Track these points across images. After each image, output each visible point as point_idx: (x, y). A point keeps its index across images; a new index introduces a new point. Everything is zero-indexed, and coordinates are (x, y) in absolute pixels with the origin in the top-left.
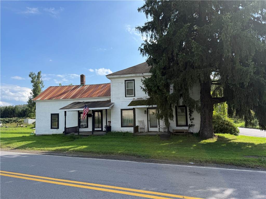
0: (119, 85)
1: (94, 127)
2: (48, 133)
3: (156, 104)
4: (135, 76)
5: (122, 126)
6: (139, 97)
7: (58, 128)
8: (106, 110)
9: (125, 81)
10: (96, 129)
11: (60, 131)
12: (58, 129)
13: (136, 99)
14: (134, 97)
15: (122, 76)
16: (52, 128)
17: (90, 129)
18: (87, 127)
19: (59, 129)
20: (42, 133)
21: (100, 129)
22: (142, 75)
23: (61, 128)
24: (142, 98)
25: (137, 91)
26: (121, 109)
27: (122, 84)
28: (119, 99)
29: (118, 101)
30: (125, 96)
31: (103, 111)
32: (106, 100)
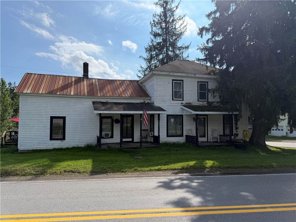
0: (166, 84)
1: (122, 137)
2: (44, 146)
4: (186, 75)
5: (168, 136)
6: (187, 102)
7: (64, 139)
8: (159, 114)
9: (173, 80)
10: (124, 140)
11: (68, 144)
12: (64, 141)
13: (184, 103)
14: (183, 102)
15: (171, 74)
16: (51, 139)
17: (117, 139)
18: (112, 137)
19: (66, 141)
20: (34, 147)
21: (130, 140)
22: (194, 76)
23: (69, 139)
25: (185, 94)
26: (167, 115)
27: (169, 84)
28: (164, 102)
29: (163, 104)
30: (172, 99)
31: (134, 116)
32: (139, 102)
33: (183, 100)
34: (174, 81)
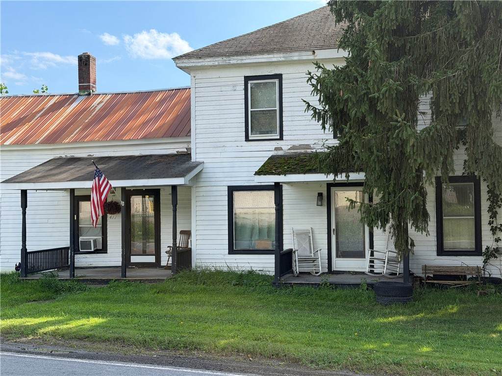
0: (225, 93)
1: (127, 251)
3: (361, 170)
4: (283, 59)
5: (232, 251)
6: (297, 143)
8: (174, 188)
9: (247, 79)
10: (134, 259)
11: (6, 265)
13: (285, 148)
14: (281, 143)
15: (234, 60)
17: (114, 257)
18: (104, 250)
21: (152, 259)
22: (312, 57)
23: (8, 252)
24: (308, 146)
25: (290, 119)
26: (229, 187)
27: (236, 93)
28: (220, 150)
29: (218, 155)
30: (244, 138)
31: (162, 193)
32: (174, 152)
33: (281, 138)
34: (250, 82)
